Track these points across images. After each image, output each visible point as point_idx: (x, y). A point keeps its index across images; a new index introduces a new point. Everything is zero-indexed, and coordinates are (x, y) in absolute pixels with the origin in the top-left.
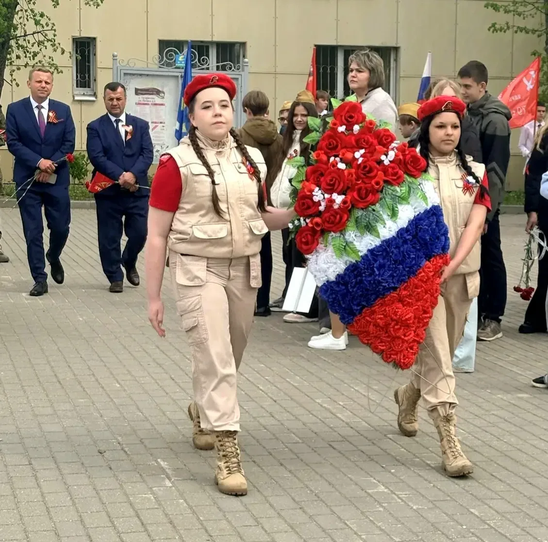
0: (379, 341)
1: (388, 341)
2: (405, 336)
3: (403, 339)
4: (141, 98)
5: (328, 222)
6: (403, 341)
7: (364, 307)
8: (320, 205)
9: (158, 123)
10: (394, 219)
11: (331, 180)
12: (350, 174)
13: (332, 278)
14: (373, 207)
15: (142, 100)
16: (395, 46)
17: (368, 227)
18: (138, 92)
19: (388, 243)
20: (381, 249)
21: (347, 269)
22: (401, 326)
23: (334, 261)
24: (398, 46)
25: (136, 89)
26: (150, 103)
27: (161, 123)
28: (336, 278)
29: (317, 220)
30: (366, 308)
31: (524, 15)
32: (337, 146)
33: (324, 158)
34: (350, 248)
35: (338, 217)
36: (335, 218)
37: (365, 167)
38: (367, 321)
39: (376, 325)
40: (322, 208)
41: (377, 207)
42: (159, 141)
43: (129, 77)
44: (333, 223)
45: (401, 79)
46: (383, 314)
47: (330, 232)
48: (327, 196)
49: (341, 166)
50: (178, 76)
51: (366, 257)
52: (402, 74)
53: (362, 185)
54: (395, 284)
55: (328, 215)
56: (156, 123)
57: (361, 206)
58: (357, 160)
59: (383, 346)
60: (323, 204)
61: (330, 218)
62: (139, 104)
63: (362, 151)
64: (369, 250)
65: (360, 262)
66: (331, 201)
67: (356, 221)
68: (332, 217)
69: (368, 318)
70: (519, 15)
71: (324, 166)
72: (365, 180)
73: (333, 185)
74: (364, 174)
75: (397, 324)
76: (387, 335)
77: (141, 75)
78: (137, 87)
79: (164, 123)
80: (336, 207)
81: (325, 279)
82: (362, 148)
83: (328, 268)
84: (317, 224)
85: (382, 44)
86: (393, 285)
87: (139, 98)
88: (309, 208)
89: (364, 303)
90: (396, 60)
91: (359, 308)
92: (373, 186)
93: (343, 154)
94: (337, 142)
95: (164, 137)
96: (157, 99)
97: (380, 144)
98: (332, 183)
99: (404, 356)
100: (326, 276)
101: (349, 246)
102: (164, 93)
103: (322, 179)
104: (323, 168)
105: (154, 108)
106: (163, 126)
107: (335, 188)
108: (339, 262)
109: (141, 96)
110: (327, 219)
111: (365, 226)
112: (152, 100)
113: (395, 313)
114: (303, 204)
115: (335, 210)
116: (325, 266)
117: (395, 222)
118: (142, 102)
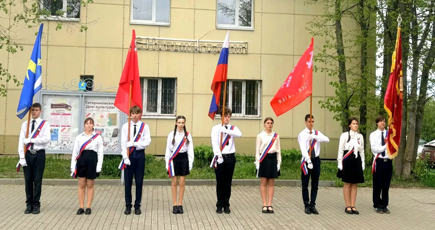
4: (55, 110)
9: (66, 126)
15: (55, 111)
16: (260, 79)
18: (53, 106)
24: (261, 79)
25: (51, 104)
26: (61, 113)
27: (68, 126)
31: (326, 61)
42: (66, 138)
43: (46, 97)
45: (263, 97)
50: (79, 96)
52: (263, 94)
56: (64, 126)
62: (53, 114)
70: (323, 61)
77: (55, 95)
78: (52, 103)
79: (70, 126)
85: (253, 78)
87: (54, 110)
90: (261, 87)
95: (69, 136)
96: (66, 111)
102: (71, 107)
105: (64, 116)
106: (69, 129)
109: (55, 109)
112: (62, 112)
118: (55, 113)
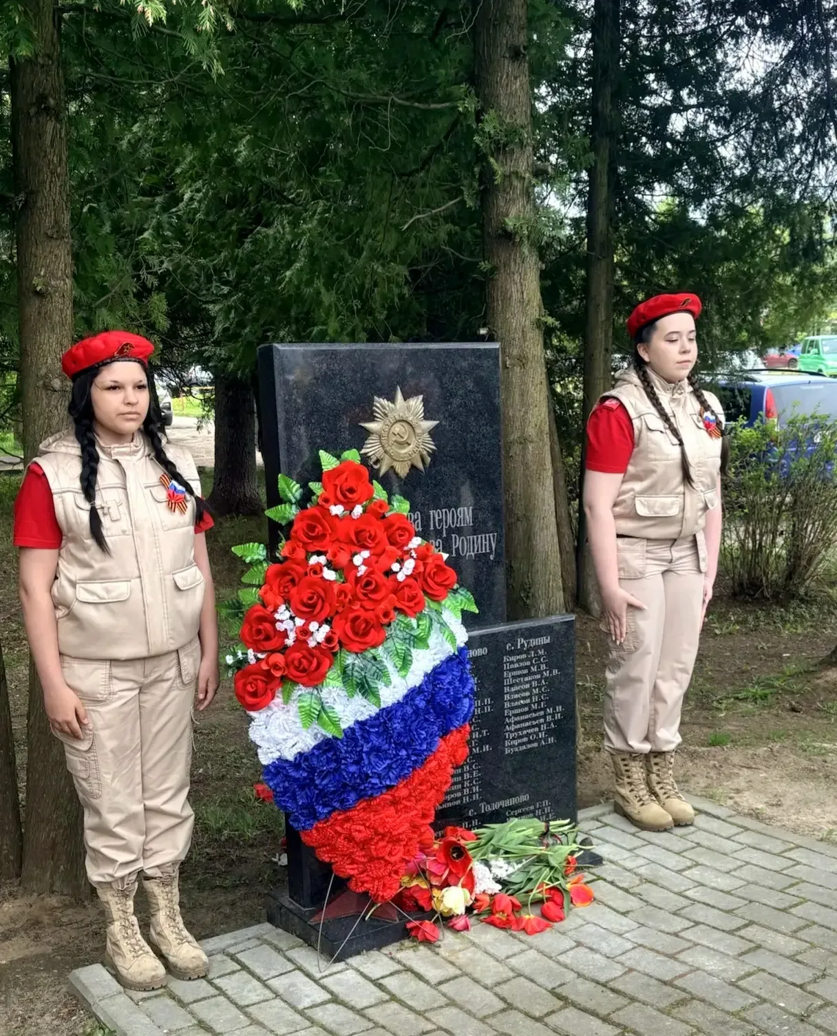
0: (349, 861)
1: (362, 863)
2: (390, 854)
3: (386, 861)
5: (297, 668)
6: (387, 863)
7: (334, 809)
8: (287, 637)
10: (403, 673)
11: (311, 598)
12: (342, 592)
13: (290, 755)
14: (373, 651)
17: (363, 687)
19: (387, 714)
20: (377, 722)
21: (317, 747)
22: (388, 842)
23: (297, 730)
28: (296, 759)
29: (279, 658)
30: (337, 812)
32: (324, 536)
33: (301, 554)
34: (328, 717)
35: (315, 662)
36: (311, 663)
37: (368, 583)
38: (336, 832)
39: (350, 838)
40: (290, 642)
41: (380, 651)
44: (304, 670)
46: (364, 825)
47: (296, 683)
48: (299, 622)
49: (329, 575)
51: (350, 734)
53: (362, 613)
54: (391, 780)
55: (298, 655)
57: (355, 647)
58: (356, 568)
59: (353, 869)
60: (292, 636)
61: (300, 663)
63: (366, 554)
64: (357, 722)
65: (342, 741)
66: (305, 632)
67: (344, 672)
68: (304, 661)
69: (338, 829)
71: (300, 570)
72: (365, 603)
73: (313, 606)
74: (365, 595)
75: (382, 839)
76: (363, 853)
80: (312, 644)
81: (277, 755)
82: (366, 548)
83: (284, 740)
84: (276, 667)
86: (388, 783)
88: (268, 638)
89: (337, 805)
91: (326, 811)
92: (377, 617)
93: (335, 555)
94: (324, 529)
97: (392, 544)
98: (310, 602)
99: (384, 885)
100: (279, 751)
101: (326, 713)
103: (294, 591)
104: (297, 573)
107: (316, 612)
108: (305, 733)
110: (296, 663)
111: (358, 684)
113: (384, 823)
114: (259, 632)
115: (309, 650)
116: (280, 737)
117: (404, 677)
